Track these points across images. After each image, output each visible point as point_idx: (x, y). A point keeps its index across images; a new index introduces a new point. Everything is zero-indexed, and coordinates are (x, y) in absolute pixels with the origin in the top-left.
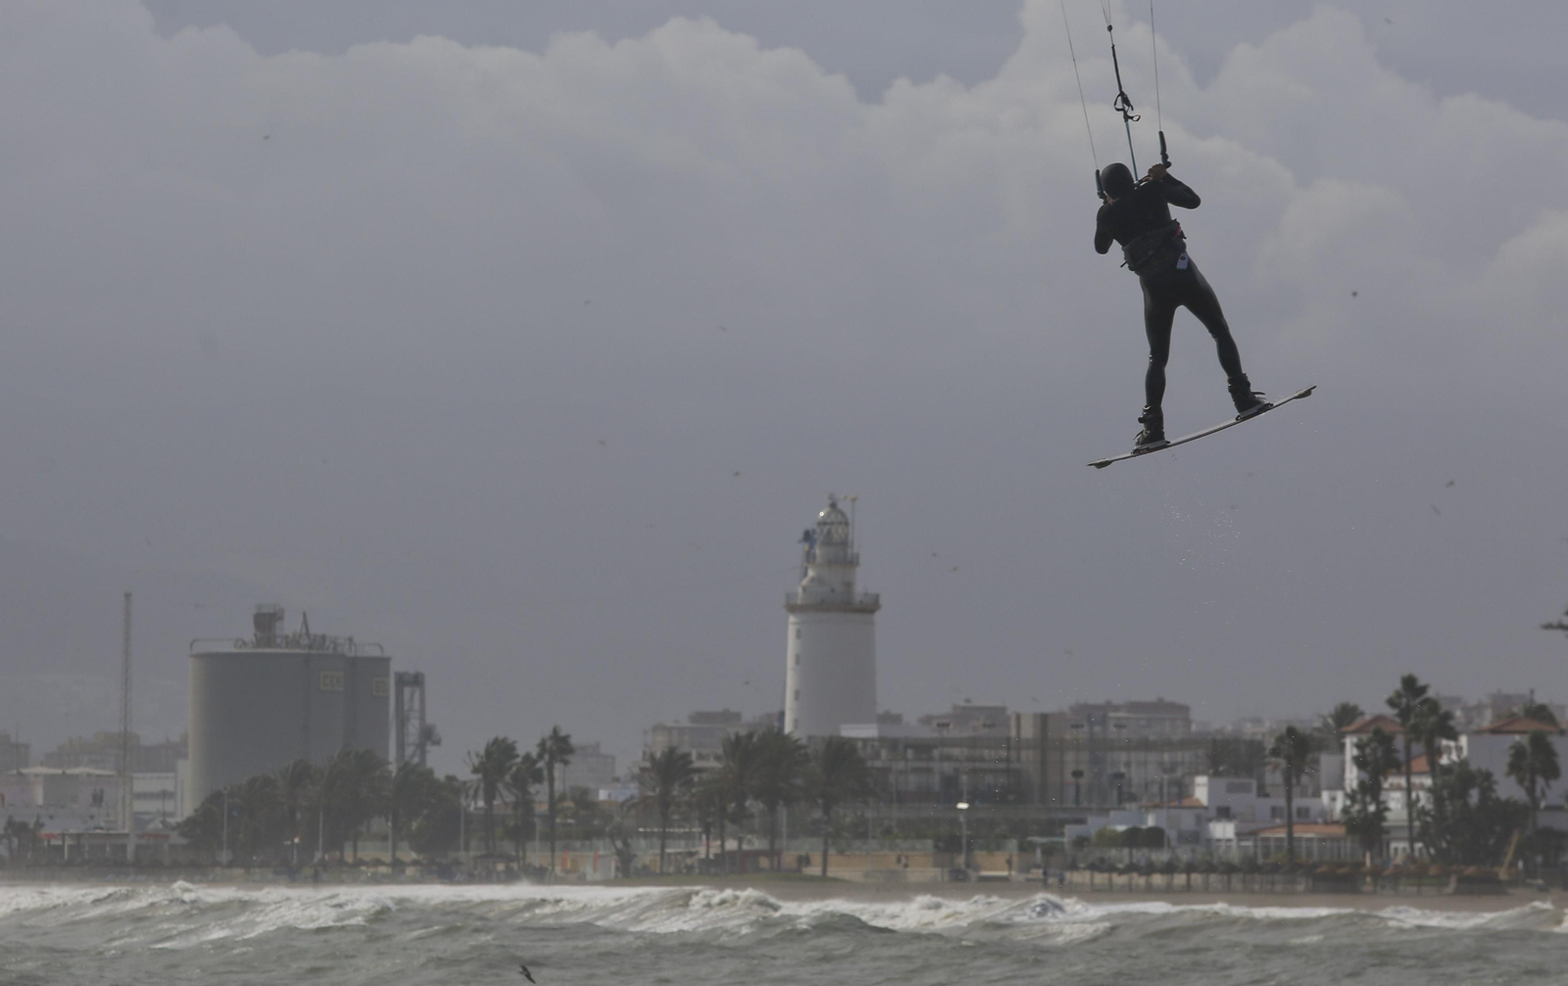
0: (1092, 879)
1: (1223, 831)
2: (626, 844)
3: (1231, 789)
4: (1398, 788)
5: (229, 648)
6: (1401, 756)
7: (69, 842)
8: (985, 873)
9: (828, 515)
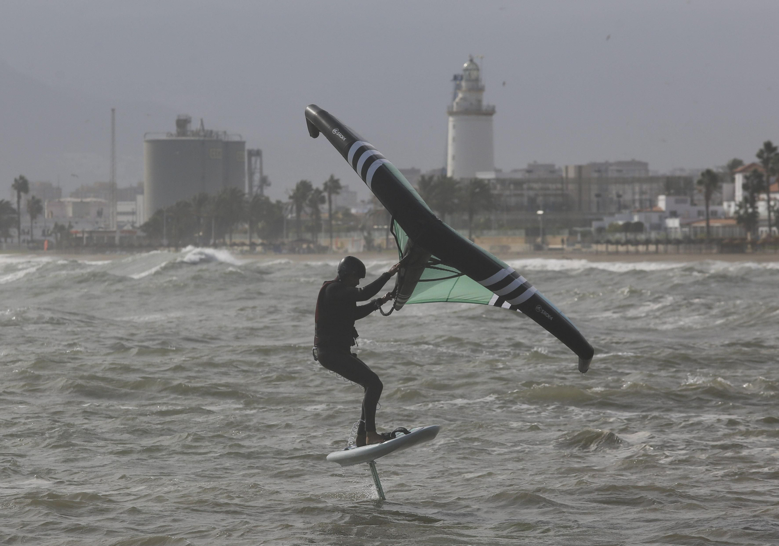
0: (607, 248)
1: (673, 223)
2: (369, 234)
3: (677, 202)
4: (763, 200)
5: (164, 137)
6: (765, 184)
7: (86, 235)
8: (551, 246)
9: (469, 66)
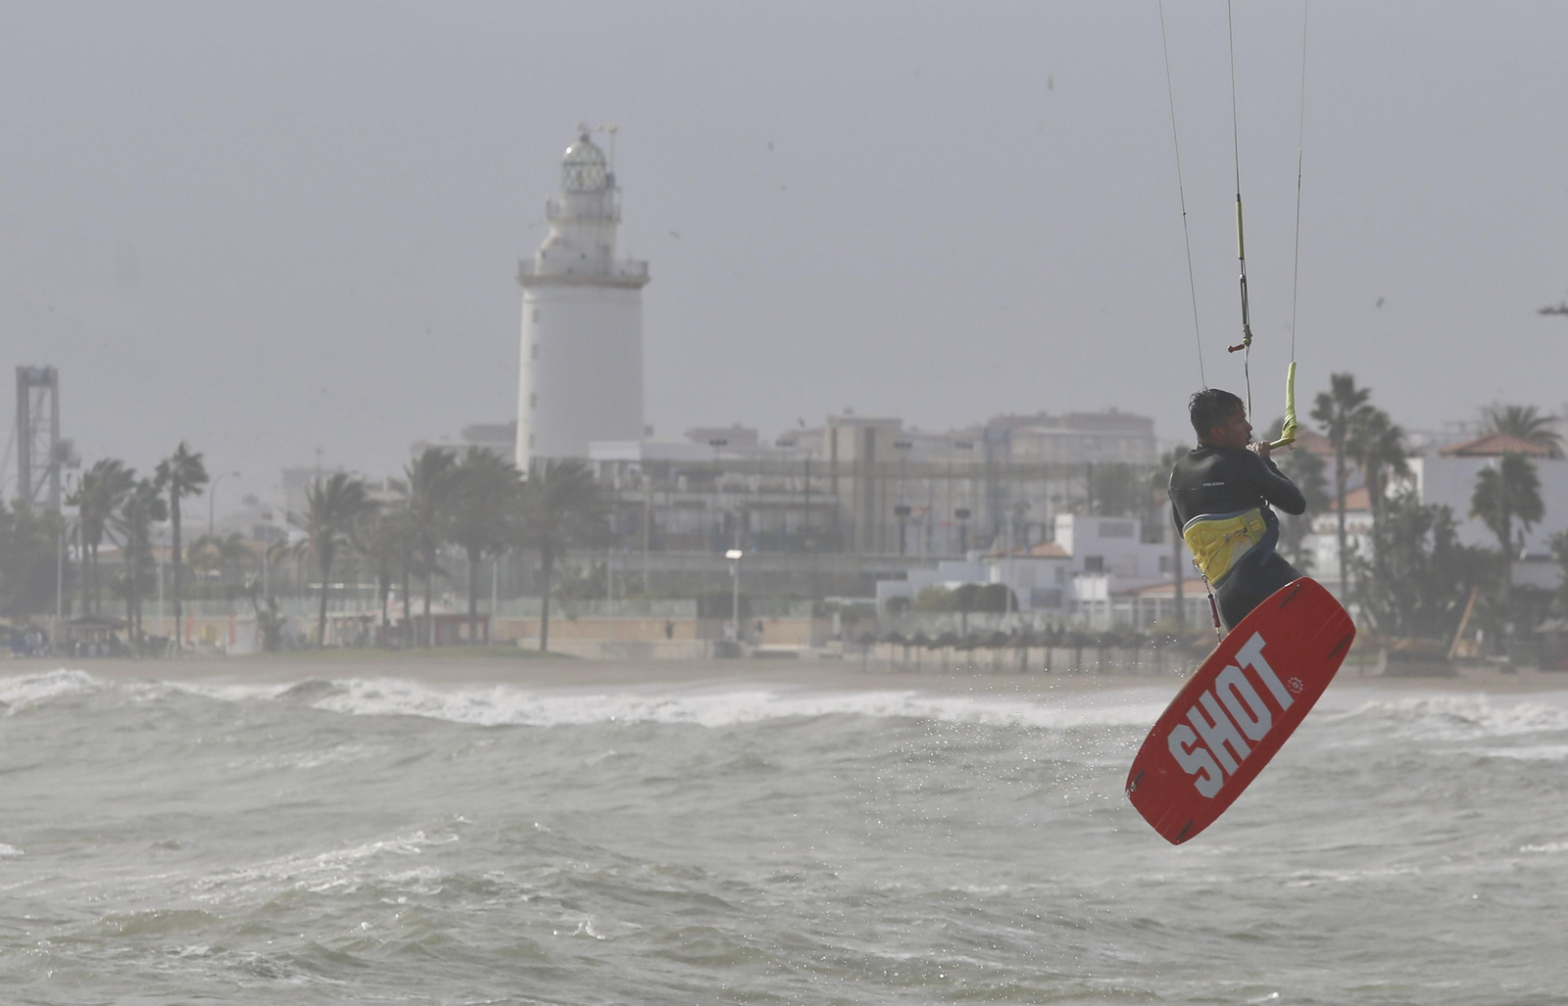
1: (1093, 589)
2: (273, 606)
3: (1105, 532)
6: (1331, 490)
8: (766, 647)
9: (577, 151)
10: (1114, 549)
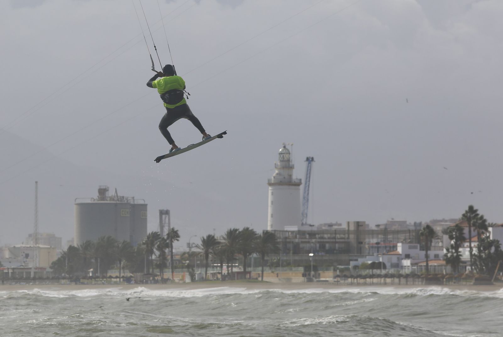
1: (407, 263)
3: (410, 248)
6: (467, 236)
7: (11, 271)
9: (283, 150)
10: (413, 252)
